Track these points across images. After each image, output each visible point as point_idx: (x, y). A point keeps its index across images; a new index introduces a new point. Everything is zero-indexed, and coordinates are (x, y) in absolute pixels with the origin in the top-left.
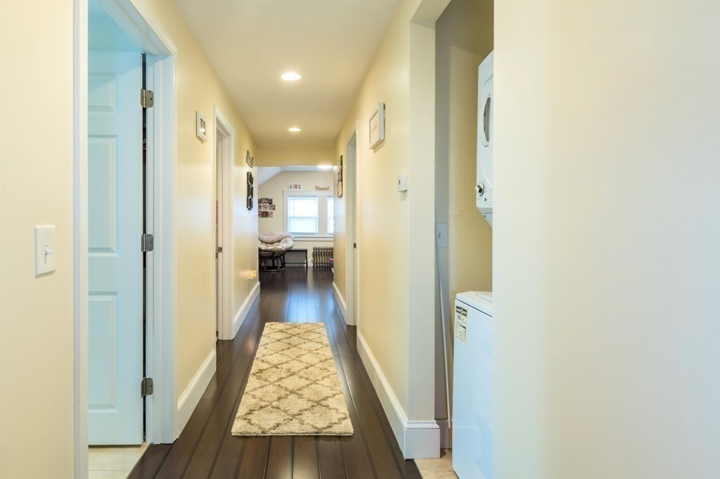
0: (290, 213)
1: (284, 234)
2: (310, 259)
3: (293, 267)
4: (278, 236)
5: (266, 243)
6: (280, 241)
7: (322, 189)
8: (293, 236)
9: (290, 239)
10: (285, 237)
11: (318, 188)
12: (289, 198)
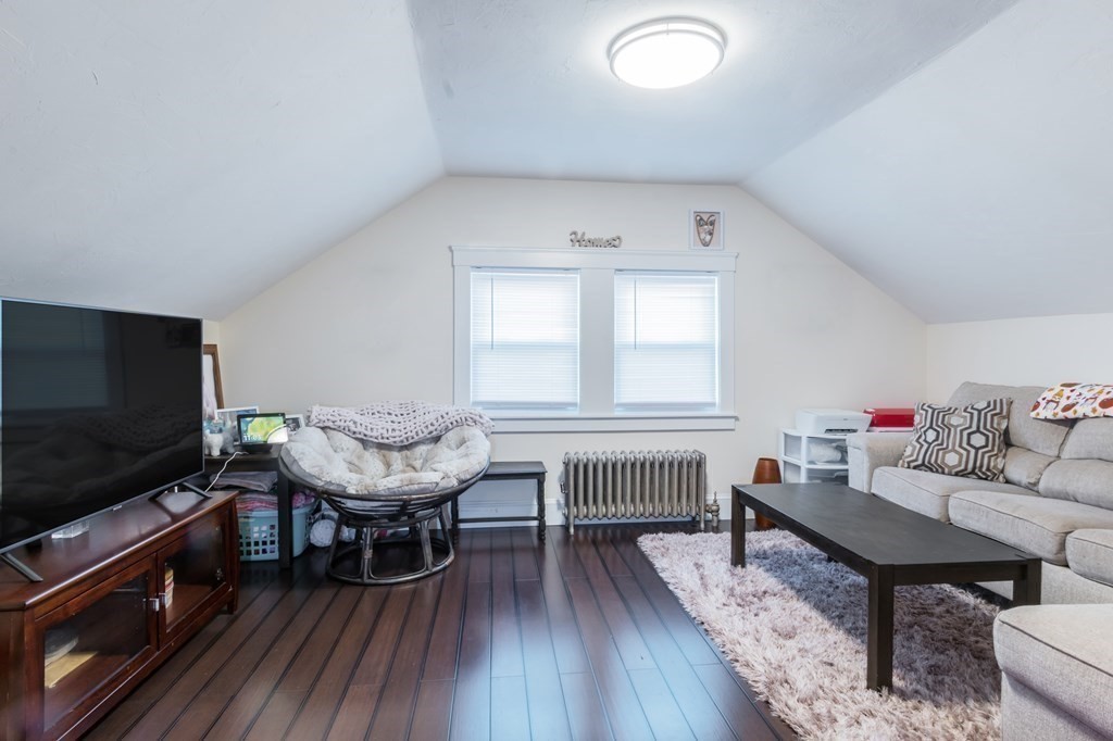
0: (480, 332)
1: (454, 411)
2: (554, 495)
3: (491, 530)
4: (430, 418)
5: (381, 446)
6: (437, 439)
7: (592, 243)
8: (488, 414)
9: (477, 432)
10: (458, 424)
11: (579, 241)
12: (473, 274)
